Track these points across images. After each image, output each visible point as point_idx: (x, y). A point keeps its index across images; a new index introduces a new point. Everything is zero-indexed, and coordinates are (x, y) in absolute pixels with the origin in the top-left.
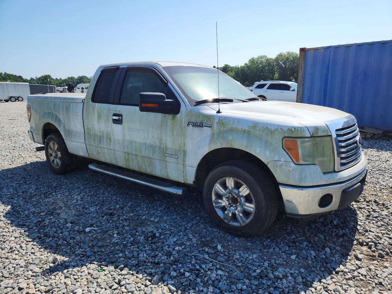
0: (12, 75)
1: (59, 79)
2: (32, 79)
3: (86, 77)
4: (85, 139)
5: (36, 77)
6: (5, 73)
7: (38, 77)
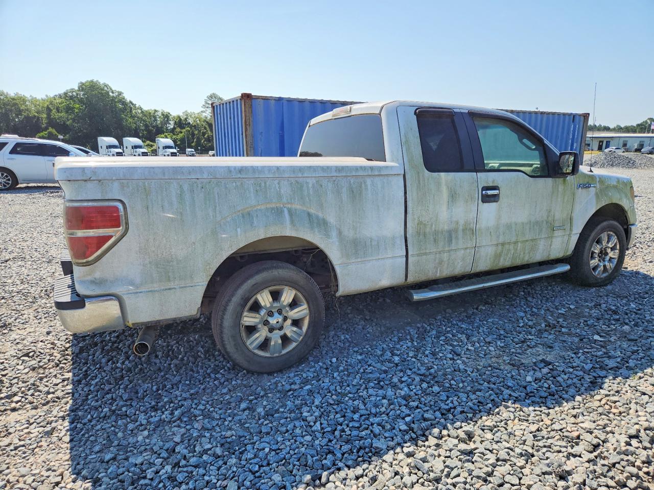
4: (406, 246)
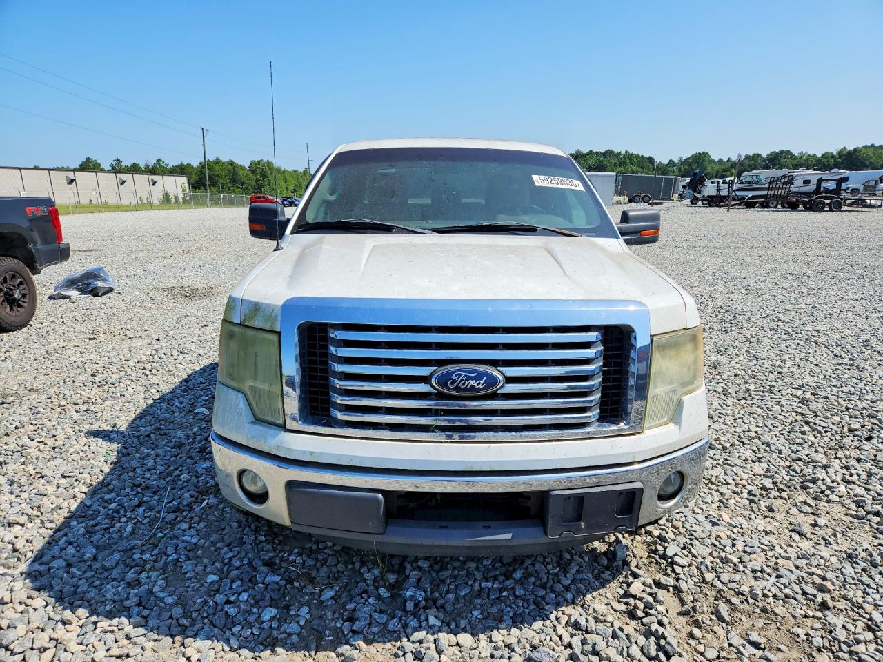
0: (637, 156)
1: (725, 160)
2: (671, 162)
3: (789, 152)
5: (681, 158)
6: (626, 152)
7: (684, 158)
